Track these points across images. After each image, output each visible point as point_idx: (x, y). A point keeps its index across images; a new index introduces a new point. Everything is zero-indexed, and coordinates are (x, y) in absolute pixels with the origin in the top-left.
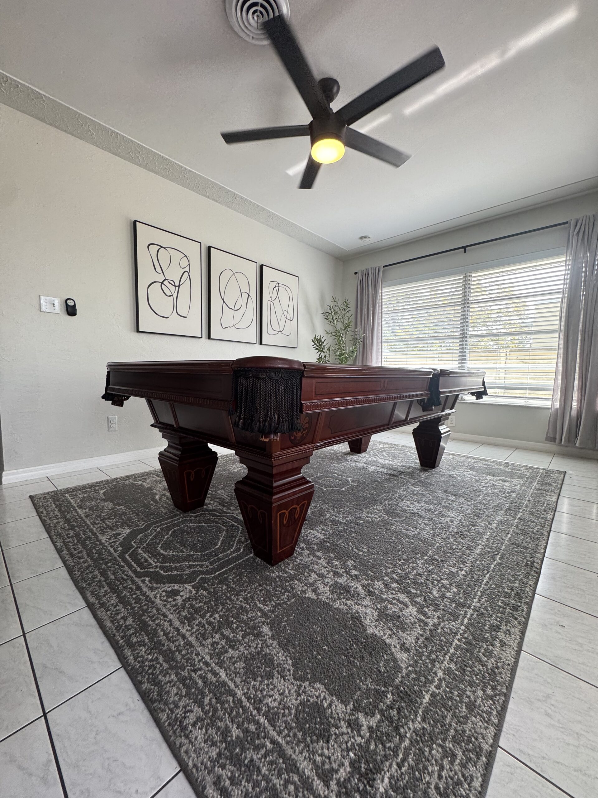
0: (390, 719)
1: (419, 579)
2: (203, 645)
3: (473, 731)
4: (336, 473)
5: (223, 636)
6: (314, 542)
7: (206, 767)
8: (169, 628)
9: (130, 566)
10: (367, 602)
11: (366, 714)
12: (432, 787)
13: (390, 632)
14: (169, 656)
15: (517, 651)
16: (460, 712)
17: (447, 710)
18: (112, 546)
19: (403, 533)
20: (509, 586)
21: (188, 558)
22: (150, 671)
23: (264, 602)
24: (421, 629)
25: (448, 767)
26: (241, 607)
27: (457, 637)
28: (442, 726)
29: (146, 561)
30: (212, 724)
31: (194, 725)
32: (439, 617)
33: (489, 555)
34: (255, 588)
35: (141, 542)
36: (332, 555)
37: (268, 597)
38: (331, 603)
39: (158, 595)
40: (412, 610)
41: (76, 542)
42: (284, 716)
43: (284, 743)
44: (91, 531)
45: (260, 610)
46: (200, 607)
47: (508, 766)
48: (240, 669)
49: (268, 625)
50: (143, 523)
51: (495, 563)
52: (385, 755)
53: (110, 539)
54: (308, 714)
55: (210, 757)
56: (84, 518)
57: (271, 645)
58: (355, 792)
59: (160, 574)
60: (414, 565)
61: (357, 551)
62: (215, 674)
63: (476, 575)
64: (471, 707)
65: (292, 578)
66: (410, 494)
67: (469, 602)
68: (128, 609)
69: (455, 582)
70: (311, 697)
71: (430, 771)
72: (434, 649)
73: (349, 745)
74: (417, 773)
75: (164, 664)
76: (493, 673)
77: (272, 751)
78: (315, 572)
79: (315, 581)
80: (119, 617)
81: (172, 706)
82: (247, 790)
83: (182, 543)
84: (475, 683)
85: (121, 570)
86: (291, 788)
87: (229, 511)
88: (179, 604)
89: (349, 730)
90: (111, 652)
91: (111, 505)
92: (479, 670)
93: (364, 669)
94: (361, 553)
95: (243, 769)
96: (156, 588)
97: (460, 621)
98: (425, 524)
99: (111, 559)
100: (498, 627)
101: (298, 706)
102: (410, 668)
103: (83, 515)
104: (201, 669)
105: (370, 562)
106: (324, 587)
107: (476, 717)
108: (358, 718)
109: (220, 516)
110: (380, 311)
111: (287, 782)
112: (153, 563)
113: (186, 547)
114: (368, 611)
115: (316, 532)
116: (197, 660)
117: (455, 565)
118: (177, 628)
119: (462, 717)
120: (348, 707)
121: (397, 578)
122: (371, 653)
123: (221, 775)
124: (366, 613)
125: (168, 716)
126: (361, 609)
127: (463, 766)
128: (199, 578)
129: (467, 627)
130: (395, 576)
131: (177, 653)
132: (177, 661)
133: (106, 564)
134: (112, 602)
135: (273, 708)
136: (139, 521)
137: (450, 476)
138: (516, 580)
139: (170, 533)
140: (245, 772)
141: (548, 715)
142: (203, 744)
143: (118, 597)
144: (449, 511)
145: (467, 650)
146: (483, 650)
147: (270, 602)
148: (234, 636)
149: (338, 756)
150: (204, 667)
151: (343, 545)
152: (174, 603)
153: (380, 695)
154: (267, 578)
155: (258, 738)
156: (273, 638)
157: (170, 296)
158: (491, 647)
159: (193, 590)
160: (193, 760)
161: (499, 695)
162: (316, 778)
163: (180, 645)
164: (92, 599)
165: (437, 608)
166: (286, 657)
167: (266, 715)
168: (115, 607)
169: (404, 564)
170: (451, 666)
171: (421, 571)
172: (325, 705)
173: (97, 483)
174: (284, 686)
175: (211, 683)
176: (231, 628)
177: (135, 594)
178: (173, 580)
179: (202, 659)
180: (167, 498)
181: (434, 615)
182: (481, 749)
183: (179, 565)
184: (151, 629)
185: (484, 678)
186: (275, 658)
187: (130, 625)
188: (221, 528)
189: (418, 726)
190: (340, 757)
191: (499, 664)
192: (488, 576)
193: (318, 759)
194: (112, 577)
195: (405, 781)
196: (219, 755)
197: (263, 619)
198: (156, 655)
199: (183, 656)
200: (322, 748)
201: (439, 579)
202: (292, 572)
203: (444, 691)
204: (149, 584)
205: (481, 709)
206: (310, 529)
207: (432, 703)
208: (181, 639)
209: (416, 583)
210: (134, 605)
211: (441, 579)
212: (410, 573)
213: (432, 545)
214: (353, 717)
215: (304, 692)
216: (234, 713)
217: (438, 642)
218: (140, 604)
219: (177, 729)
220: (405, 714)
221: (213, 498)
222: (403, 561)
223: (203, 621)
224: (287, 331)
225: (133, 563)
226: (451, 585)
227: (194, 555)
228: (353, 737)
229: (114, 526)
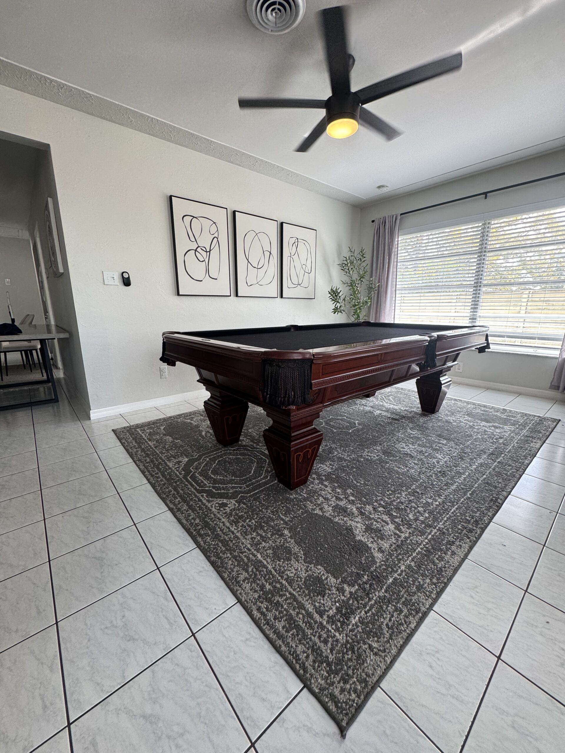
0: (364, 590)
1: (401, 506)
2: (246, 539)
3: (417, 600)
4: (345, 416)
5: (258, 534)
6: (323, 474)
7: (252, 602)
8: (223, 527)
9: (192, 486)
10: (359, 519)
11: (349, 585)
12: (385, 624)
13: (372, 540)
14: (225, 543)
15: (462, 559)
16: (411, 589)
17: (403, 588)
18: (177, 471)
19: (394, 471)
20: (471, 515)
21: (231, 482)
22: (215, 551)
23: (285, 515)
24: (395, 539)
25: (396, 616)
26: (270, 517)
27: (421, 547)
28: (397, 596)
29: (202, 482)
30: (254, 582)
31: (244, 581)
32: (410, 533)
33: (462, 491)
34: (279, 505)
35: (197, 468)
36: (336, 485)
37: (288, 512)
38: (333, 519)
39: (213, 506)
40: (392, 527)
41: (152, 466)
42: (297, 581)
43: (297, 595)
44: (161, 458)
45: (282, 519)
46: (242, 515)
47: (435, 620)
48: (270, 554)
49: (288, 529)
50: (196, 454)
51: (465, 498)
52: (358, 607)
53: (175, 465)
54: (312, 582)
55: (254, 597)
56: (154, 448)
57: (290, 542)
58: (338, 621)
59: (213, 491)
60: (399, 495)
61: (355, 482)
62: (255, 556)
63: (447, 505)
64: (420, 588)
65: (306, 499)
66: (407, 437)
67: (435, 525)
68: (195, 514)
69: (428, 510)
70: (315, 573)
71: (385, 616)
72: (402, 553)
73: (336, 599)
74: (376, 617)
75: (222, 547)
76: (440, 571)
77: (290, 598)
78: (322, 496)
79: (322, 502)
80: (190, 518)
81: (230, 570)
82: (276, 614)
83: (225, 470)
84: (426, 575)
85: (186, 488)
86: (301, 616)
87: (258, 447)
88: (228, 512)
89: (337, 592)
90: (189, 538)
91: (170, 439)
92: (431, 568)
93: (351, 560)
94: (359, 484)
95: (273, 605)
96: (212, 501)
97: (425, 537)
98: (414, 463)
99: (178, 480)
100: (453, 542)
101: (306, 577)
102: (382, 563)
103: (153, 446)
104: (245, 552)
105: (364, 491)
106: (328, 507)
107: (421, 594)
108: (344, 587)
109: (252, 451)
110: (396, 260)
111: (298, 613)
112: (207, 484)
113: (229, 474)
114: (359, 525)
115: (325, 466)
116: (242, 547)
117: (431, 497)
118: (228, 527)
119: (412, 592)
120: (338, 581)
121: (383, 504)
122: (357, 551)
123: (261, 606)
124: (357, 527)
125: (228, 575)
126: (353, 524)
127: (406, 616)
128: (240, 496)
129: (429, 541)
130: (382, 503)
131: (230, 542)
132: (230, 546)
133: (176, 482)
134: (184, 508)
135: (291, 577)
136: (193, 452)
137: (447, 421)
138: (478, 510)
139: (216, 462)
140: (274, 606)
141: (472, 597)
142: (249, 591)
143: (187, 505)
144: (437, 453)
145: (426, 555)
146: (437, 556)
147: (289, 515)
148: (265, 535)
149: (329, 604)
150: (247, 551)
151: (345, 477)
152: (225, 511)
153: (359, 576)
154: (288, 499)
155: (282, 591)
156: (291, 537)
157: (203, 261)
158: (443, 555)
159: (236, 504)
160: (245, 598)
161: (441, 583)
162: (315, 613)
163: (231, 537)
164: (172, 506)
165: (410, 526)
166: (299, 549)
167: (287, 580)
168: (187, 512)
169: (391, 494)
170: (412, 564)
171: (403, 500)
172: (323, 578)
173: (157, 420)
174: (298, 565)
175: (252, 560)
176: (263, 530)
177: (199, 504)
178: (221, 496)
179: (245, 547)
180: (211, 435)
181: (407, 531)
182: (420, 609)
183: (225, 486)
184: (212, 526)
185: (433, 572)
186: (293, 550)
187: (198, 523)
188: (252, 460)
189: (381, 594)
190: (330, 605)
191: (446, 565)
192: (456, 506)
193: (317, 604)
194: (181, 492)
195: (368, 620)
196: (259, 597)
197: (284, 526)
198: (217, 542)
199: (234, 544)
200: (320, 600)
201: (416, 506)
202: (305, 495)
203: (404, 578)
204: (207, 498)
205: (426, 589)
206: (321, 463)
207: (393, 583)
208: (231, 534)
209: (398, 509)
210: (198, 511)
211: (418, 507)
212: (394, 501)
213: (417, 481)
214: (341, 586)
215: (311, 570)
216: (267, 577)
217: (405, 549)
218: (203, 510)
219: (234, 582)
220: (374, 588)
221: (246, 436)
222: (391, 492)
223: (245, 524)
224: (305, 284)
225: (193, 483)
226: (425, 511)
227: (235, 479)
228: (340, 596)
229: (176, 456)
